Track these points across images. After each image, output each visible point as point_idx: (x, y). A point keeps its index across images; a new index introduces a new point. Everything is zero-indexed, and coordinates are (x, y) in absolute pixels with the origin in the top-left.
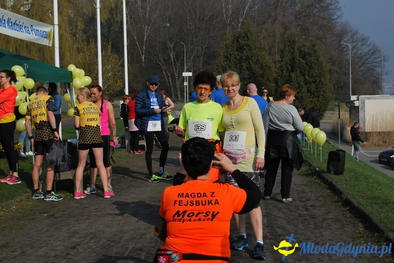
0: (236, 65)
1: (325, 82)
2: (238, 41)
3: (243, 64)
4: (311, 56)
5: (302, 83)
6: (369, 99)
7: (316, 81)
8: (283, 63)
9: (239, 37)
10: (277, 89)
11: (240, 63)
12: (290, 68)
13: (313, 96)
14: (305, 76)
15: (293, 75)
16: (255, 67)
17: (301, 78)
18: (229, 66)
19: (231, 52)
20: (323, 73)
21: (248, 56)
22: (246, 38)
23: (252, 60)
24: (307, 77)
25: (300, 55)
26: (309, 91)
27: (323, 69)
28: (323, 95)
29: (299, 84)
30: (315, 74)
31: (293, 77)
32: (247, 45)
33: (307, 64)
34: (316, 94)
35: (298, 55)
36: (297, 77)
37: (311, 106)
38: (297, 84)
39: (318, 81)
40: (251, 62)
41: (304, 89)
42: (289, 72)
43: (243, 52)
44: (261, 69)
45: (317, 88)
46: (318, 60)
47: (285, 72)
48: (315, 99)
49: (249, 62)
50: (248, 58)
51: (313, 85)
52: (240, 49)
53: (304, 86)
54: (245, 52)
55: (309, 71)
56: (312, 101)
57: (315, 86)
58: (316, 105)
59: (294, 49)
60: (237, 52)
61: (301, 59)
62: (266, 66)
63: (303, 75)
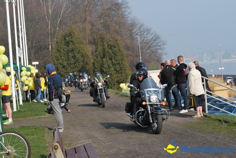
0: (65, 55)
1: (125, 64)
2: (65, 39)
3: (69, 54)
4: (115, 47)
5: (110, 65)
6: (153, 73)
7: (119, 63)
8: (97, 52)
9: (65, 36)
10: (94, 70)
11: (68, 53)
12: (102, 56)
13: (118, 73)
14: (112, 60)
15: (104, 60)
16: (78, 56)
17: (110, 62)
18: (60, 56)
19: (61, 47)
20: (123, 58)
21: (73, 49)
22: (70, 37)
23: (75, 51)
24: (113, 61)
25: (108, 47)
26: (115, 70)
27: (123, 55)
28: (124, 72)
29: (109, 66)
30: (118, 59)
31: (105, 61)
32: (72, 41)
33: (113, 52)
34: (120, 72)
35: (107, 47)
36: (107, 61)
37: (117, 79)
38: (107, 66)
39: (120, 63)
40: (75, 52)
41: (112, 68)
42: (102, 58)
43: (69, 46)
44: (82, 57)
45: (121, 68)
46: (120, 50)
47: (99, 58)
48: (119, 75)
49: (73, 52)
50: (72, 50)
51: (118, 66)
52: (67, 44)
53: (112, 67)
54: (70, 46)
55: (114, 57)
56: (118, 76)
57: (119, 67)
58: (121, 79)
59: (103, 43)
60: (65, 46)
61: (109, 50)
62: (85, 55)
63: (111, 59)
